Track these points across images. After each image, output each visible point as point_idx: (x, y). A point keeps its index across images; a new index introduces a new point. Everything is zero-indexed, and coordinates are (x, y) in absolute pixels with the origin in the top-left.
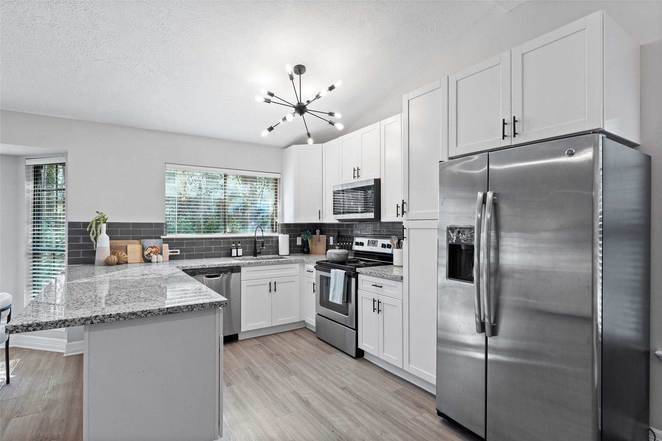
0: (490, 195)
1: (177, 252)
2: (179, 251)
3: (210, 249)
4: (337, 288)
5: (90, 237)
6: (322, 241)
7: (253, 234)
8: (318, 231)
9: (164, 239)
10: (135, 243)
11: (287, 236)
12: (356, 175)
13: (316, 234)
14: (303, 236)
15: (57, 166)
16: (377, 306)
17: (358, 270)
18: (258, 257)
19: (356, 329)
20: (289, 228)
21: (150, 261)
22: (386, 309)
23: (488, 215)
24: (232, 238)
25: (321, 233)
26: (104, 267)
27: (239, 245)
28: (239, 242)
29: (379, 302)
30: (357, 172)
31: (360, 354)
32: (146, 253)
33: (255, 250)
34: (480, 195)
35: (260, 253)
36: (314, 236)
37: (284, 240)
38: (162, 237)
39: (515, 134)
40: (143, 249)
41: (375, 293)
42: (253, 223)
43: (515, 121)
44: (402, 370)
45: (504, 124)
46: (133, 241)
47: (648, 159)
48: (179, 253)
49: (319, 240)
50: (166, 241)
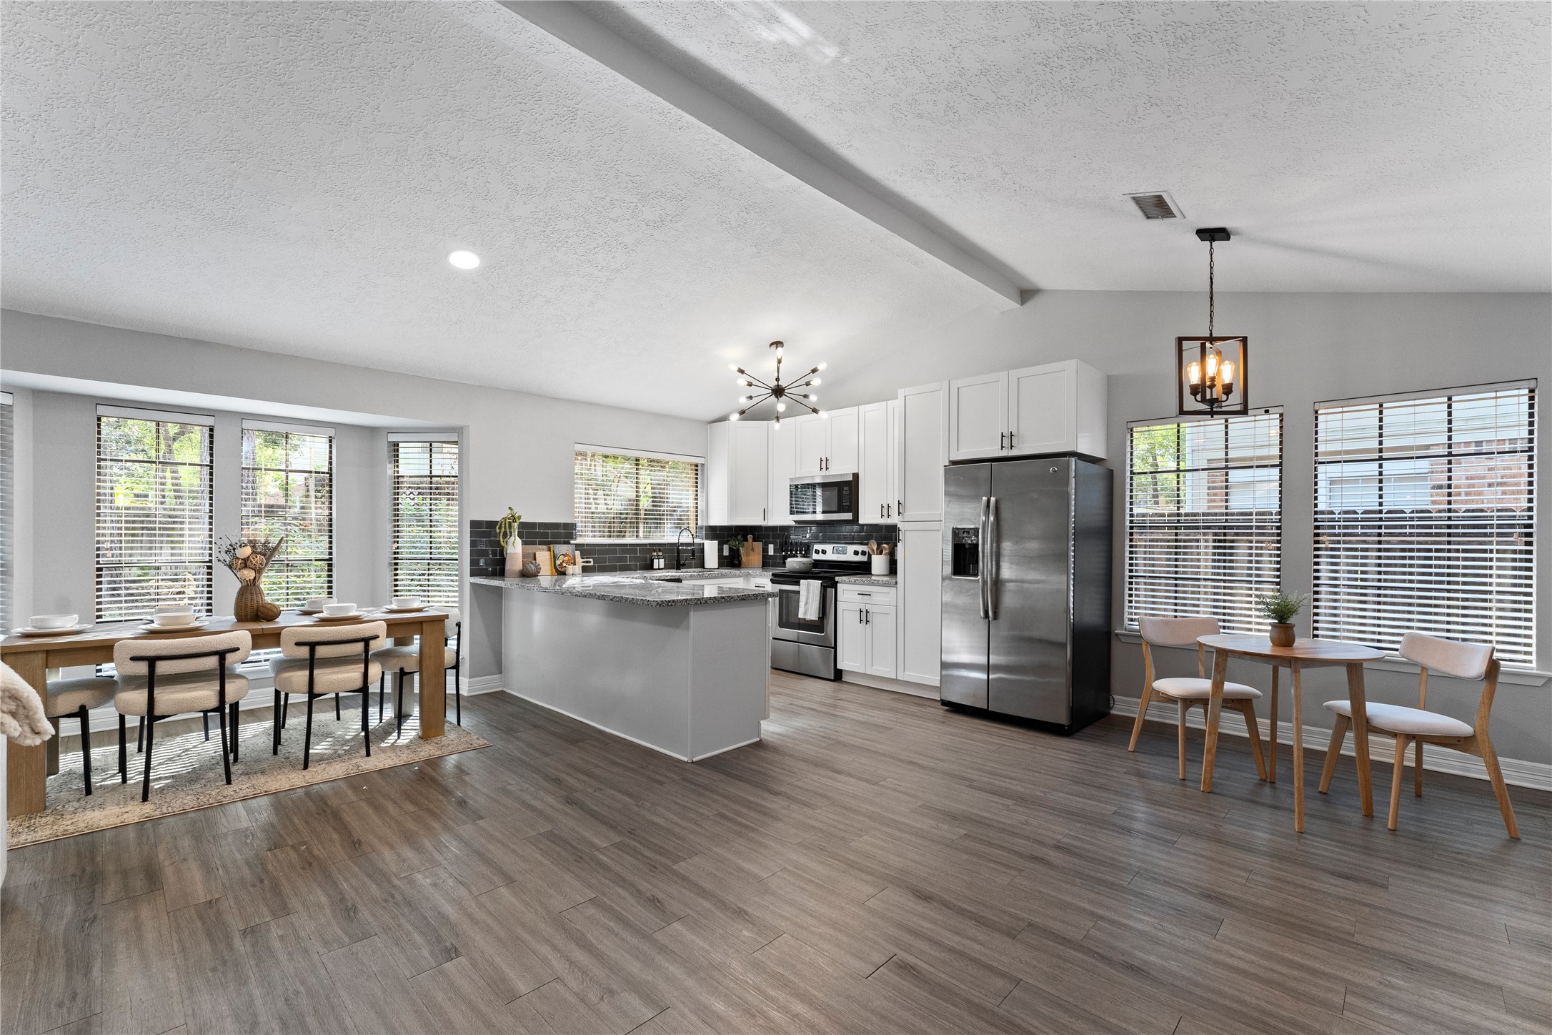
0: (993, 499)
1: (590, 562)
2: (591, 560)
3: (624, 559)
4: (810, 601)
5: (499, 541)
6: (756, 550)
7: (674, 540)
8: (750, 537)
9: (577, 545)
10: (543, 550)
11: (715, 543)
12: (824, 466)
13: (747, 541)
14: (730, 542)
15: (431, 445)
16: (865, 617)
17: (837, 579)
18: (682, 570)
19: (835, 648)
20: (716, 533)
21: (564, 574)
22: (875, 619)
23: (992, 518)
24: (650, 544)
25: (754, 540)
26: (518, 579)
27: (660, 554)
28: (660, 550)
29: (867, 612)
30: (825, 463)
31: (838, 675)
32: (558, 562)
33: (678, 561)
34: (985, 499)
35: (684, 566)
36: (745, 543)
37: (711, 550)
38: (572, 542)
39: (1012, 446)
40: (555, 558)
41: (861, 603)
42: (669, 525)
43: (1012, 435)
44: (896, 681)
45: (1003, 436)
46: (541, 546)
47: (1111, 472)
48: (592, 564)
49: (753, 549)
50: (578, 547)
